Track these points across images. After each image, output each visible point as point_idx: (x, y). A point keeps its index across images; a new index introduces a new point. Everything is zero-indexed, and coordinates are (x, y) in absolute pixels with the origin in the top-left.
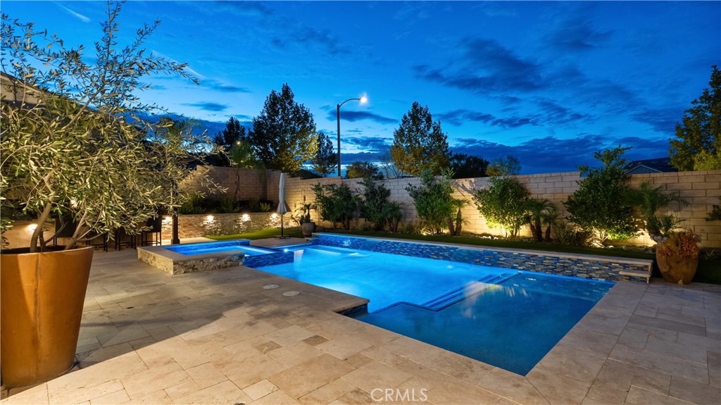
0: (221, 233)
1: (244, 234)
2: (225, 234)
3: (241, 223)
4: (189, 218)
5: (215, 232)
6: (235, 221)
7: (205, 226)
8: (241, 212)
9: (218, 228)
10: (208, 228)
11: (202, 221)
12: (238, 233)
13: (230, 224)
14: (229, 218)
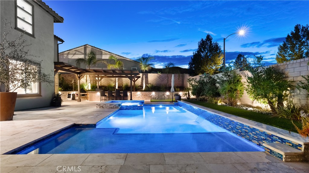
0: (157, 99)
1: (167, 100)
2: (159, 100)
3: (166, 96)
4: (146, 93)
5: (155, 98)
6: (163, 95)
7: (151, 96)
8: (166, 91)
9: (156, 97)
10: (153, 97)
11: (150, 94)
12: (165, 99)
13: (161, 96)
14: (161, 93)
